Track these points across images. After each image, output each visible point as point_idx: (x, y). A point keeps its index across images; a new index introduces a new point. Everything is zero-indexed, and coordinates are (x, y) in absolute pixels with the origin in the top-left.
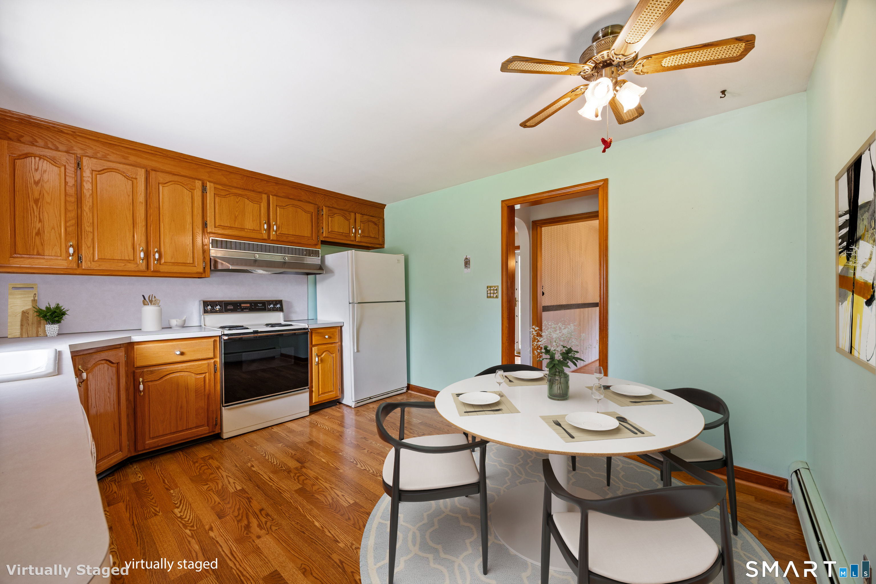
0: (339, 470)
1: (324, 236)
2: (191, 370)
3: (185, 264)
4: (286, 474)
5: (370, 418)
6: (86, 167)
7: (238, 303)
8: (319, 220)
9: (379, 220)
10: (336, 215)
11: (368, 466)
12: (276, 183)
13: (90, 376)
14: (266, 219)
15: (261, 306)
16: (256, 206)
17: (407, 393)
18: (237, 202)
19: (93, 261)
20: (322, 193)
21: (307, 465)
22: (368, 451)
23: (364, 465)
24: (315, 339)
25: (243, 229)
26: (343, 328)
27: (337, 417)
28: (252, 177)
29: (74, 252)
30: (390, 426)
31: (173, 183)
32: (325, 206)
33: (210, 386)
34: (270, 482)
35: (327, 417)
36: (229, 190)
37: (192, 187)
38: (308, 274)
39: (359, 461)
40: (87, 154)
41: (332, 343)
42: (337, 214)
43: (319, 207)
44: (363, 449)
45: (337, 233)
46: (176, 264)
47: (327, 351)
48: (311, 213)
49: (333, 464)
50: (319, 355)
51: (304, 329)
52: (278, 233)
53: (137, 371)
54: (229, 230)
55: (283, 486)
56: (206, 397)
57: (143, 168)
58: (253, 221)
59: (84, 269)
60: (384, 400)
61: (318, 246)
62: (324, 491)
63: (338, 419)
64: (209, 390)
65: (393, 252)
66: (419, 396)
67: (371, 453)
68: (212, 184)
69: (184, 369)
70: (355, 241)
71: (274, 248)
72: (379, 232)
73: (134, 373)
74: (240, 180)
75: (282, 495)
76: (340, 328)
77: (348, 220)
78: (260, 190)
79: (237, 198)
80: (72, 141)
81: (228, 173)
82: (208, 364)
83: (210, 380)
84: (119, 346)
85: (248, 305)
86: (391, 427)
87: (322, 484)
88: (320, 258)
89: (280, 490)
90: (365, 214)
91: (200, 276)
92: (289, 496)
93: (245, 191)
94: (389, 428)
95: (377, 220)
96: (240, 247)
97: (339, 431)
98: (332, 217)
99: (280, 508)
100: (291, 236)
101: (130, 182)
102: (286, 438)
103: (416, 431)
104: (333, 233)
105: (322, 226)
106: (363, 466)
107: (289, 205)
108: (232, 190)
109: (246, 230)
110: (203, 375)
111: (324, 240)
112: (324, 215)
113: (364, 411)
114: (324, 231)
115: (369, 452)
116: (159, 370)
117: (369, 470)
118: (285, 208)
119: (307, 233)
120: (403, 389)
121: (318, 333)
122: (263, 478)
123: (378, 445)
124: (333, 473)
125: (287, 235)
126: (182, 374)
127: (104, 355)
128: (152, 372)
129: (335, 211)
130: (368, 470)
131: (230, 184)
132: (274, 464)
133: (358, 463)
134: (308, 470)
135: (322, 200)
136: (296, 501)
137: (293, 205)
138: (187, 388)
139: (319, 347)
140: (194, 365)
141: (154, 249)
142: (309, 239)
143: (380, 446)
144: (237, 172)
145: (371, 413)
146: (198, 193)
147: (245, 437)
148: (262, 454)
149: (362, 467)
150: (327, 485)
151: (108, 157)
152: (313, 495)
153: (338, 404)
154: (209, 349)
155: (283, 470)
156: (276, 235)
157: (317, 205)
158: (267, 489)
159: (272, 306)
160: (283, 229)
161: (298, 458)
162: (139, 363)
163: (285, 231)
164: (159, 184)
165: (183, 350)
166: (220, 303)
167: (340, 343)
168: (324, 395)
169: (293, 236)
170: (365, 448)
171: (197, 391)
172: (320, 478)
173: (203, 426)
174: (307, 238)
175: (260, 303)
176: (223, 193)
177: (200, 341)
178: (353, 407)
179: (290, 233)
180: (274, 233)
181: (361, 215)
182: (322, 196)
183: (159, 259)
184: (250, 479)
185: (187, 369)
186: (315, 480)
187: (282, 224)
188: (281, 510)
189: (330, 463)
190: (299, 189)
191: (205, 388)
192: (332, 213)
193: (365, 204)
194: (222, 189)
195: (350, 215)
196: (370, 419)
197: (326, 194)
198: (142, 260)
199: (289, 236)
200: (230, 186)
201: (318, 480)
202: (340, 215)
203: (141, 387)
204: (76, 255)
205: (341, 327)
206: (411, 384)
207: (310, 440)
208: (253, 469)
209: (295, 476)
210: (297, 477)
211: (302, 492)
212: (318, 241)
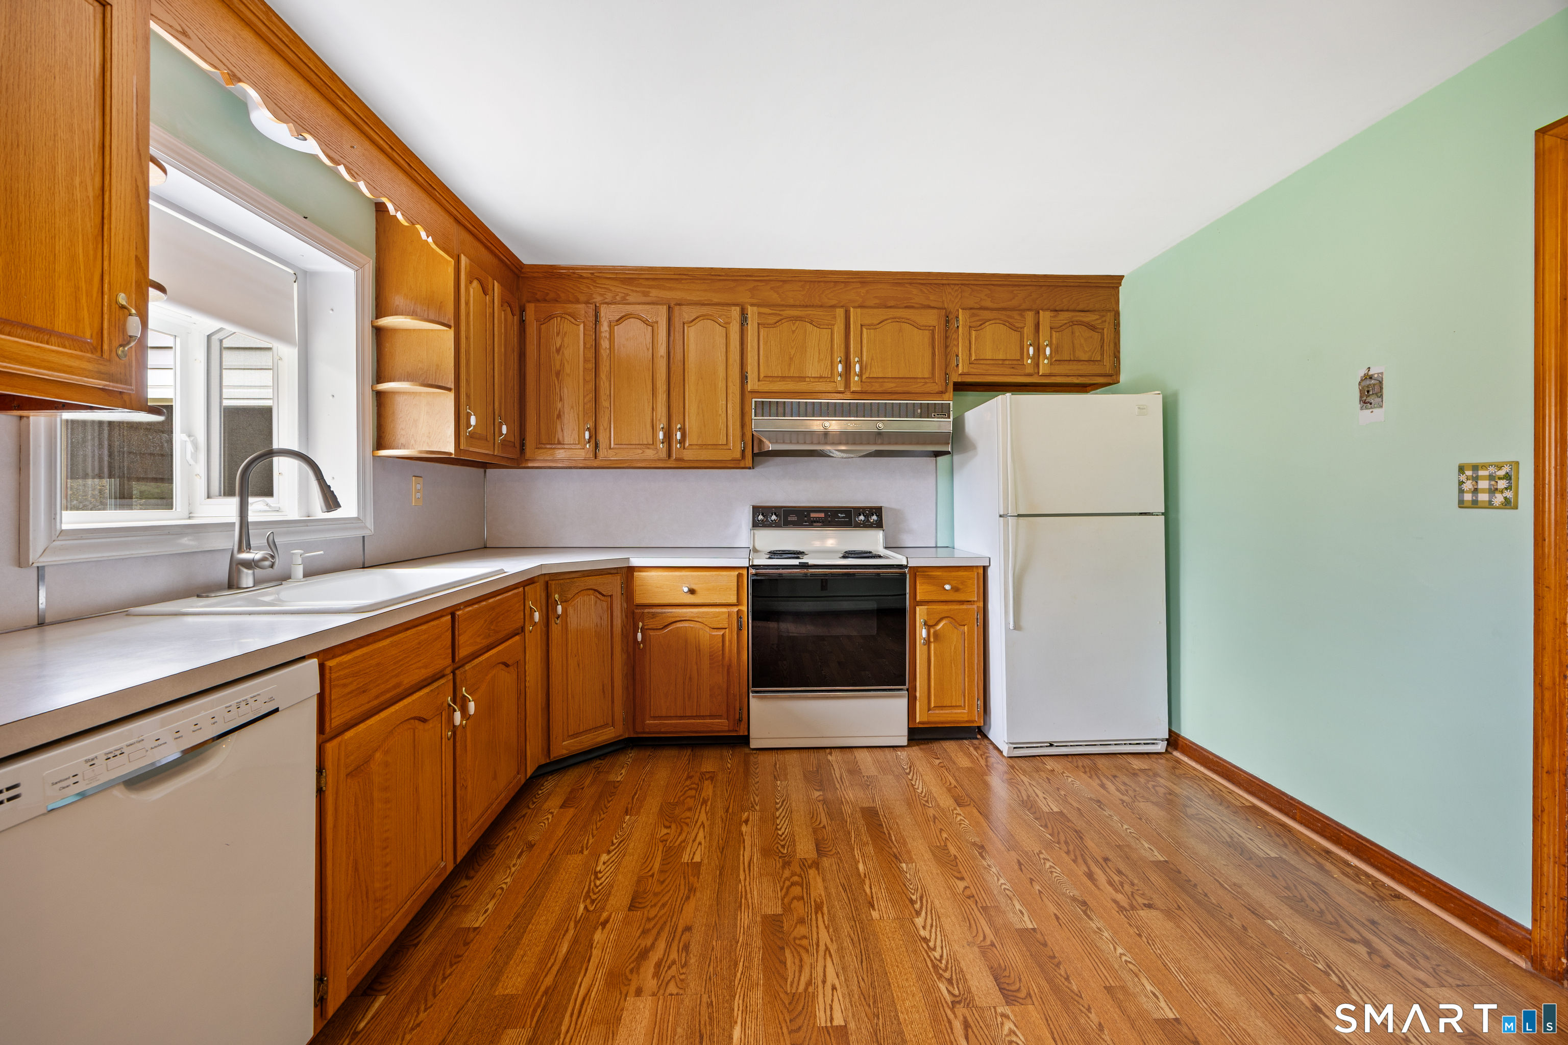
0: (874, 909)
1: (960, 372)
2: (705, 619)
3: (715, 446)
4: (778, 866)
5: (1028, 796)
6: (604, 319)
7: (806, 511)
8: (949, 340)
9: (1103, 316)
10: (987, 324)
11: (938, 933)
12: (862, 283)
13: (571, 611)
14: (842, 355)
15: (843, 518)
16: (826, 333)
17: (1168, 756)
18: (793, 332)
19: (610, 448)
20: (957, 282)
21: (826, 862)
22: (966, 888)
23: (932, 926)
24: (923, 590)
25: (802, 379)
26: (991, 572)
27: (958, 769)
28: (819, 282)
29: (590, 437)
30: (1062, 839)
31: (701, 318)
32: (963, 309)
33: (730, 651)
34: (744, 871)
35: (937, 762)
36: (781, 313)
37: (727, 320)
38: (937, 454)
39: (929, 909)
40: (606, 300)
41: (962, 602)
42: (990, 320)
43: (950, 312)
44: (958, 875)
45: (992, 362)
46: (704, 447)
47: (947, 617)
48: (931, 328)
49: (871, 888)
50: (930, 623)
51: (900, 566)
52: (864, 377)
53: (636, 611)
54: (780, 383)
55: (755, 893)
56: (726, 670)
57: (665, 304)
58: (820, 361)
59: (602, 460)
60: (1092, 758)
61: (947, 394)
62: (807, 951)
63: (957, 774)
64: (730, 660)
65: (1137, 389)
66: (1199, 775)
67: (969, 897)
68: (755, 309)
69: (694, 617)
70: (1036, 376)
71: (857, 407)
72: (1102, 346)
73: (633, 613)
74: (800, 291)
75: (739, 913)
76: (981, 571)
77: (1019, 330)
78: (833, 302)
79: (794, 324)
80: (592, 287)
81: (781, 283)
82: (729, 614)
83: (730, 641)
84: (615, 571)
85: (822, 515)
86: (1066, 843)
87: (817, 927)
88: (951, 419)
89: (743, 900)
90: (1065, 308)
91: (735, 465)
92: (746, 922)
93: (806, 309)
94: (1059, 843)
95: (1098, 317)
96: (799, 411)
97: (938, 805)
98: (979, 328)
99: (714, 944)
100: (890, 380)
101: (650, 328)
102: (836, 783)
103: (1133, 884)
104: (982, 362)
105: (956, 351)
106: (928, 927)
107: (886, 320)
108: (786, 312)
109: (807, 379)
110: (721, 632)
111: (960, 380)
112: (960, 329)
113: (1025, 772)
114: (960, 360)
115: (968, 893)
116: (662, 613)
117: (934, 949)
118: (877, 326)
119: (922, 369)
120: (1157, 744)
121: (930, 577)
122: (741, 857)
123: (1002, 881)
124: (857, 909)
125: (881, 380)
126: (692, 624)
127: (592, 582)
128: (654, 615)
129: (986, 314)
130: (931, 944)
131: (783, 303)
132: (778, 834)
133: (923, 913)
134: (818, 877)
135: (957, 296)
136: (747, 944)
137: (895, 318)
138: (699, 650)
139: (930, 607)
140: (707, 613)
141: (676, 426)
142: (926, 383)
143: (1003, 887)
144: (794, 279)
145: (1038, 783)
146: (735, 327)
147: (781, 756)
148: (778, 801)
149: (924, 928)
150: (824, 937)
151: (628, 298)
152: (782, 949)
153: (979, 736)
154: (731, 589)
155: (780, 855)
156: (861, 381)
157: (945, 309)
158: (729, 885)
159: (862, 518)
160: (873, 369)
161: (824, 837)
162: (639, 599)
163: (876, 372)
164: (684, 324)
165: (694, 587)
166: (776, 510)
167: (981, 604)
168: (941, 712)
169: (893, 380)
170: (965, 875)
171: (712, 656)
172: (825, 909)
173: (720, 717)
174: (923, 381)
175: (841, 512)
176: (772, 320)
177: (717, 573)
178: (1005, 754)
179: (887, 376)
180: (856, 378)
181: (1052, 314)
182: (957, 287)
183: (682, 441)
184: (723, 849)
185: (699, 617)
186: (813, 910)
187: (872, 359)
188: (713, 949)
189: (867, 881)
190: (907, 285)
191: (723, 654)
192: (978, 321)
193: (1065, 284)
194: (770, 314)
195: (1023, 316)
196: (1025, 798)
197: (965, 282)
198: (663, 443)
199: (886, 380)
200: (783, 306)
201: (816, 913)
202: (998, 321)
203: (639, 636)
204: (593, 441)
205: (985, 568)
206: (1183, 734)
207: (872, 805)
208: (744, 828)
209: (789, 880)
210: (790, 884)
211: (773, 924)
212: (947, 384)
